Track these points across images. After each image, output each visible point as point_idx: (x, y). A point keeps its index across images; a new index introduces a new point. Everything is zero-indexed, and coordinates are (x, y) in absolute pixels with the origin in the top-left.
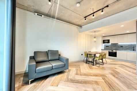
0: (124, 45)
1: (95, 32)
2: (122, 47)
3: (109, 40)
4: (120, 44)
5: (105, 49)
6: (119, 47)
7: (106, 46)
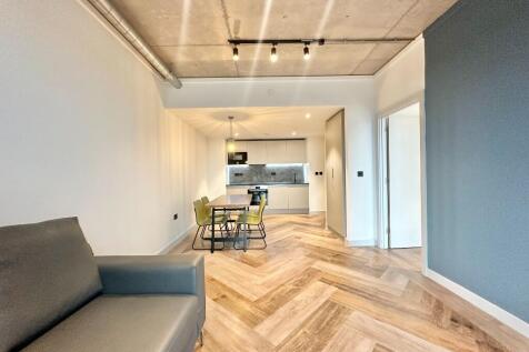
0: (278, 169)
1: (231, 118)
2: (274, 174)
3: (245, 155)
4: (270, 166)
5: (233, 184)
6: (266, 175)
7: (237, 175)
